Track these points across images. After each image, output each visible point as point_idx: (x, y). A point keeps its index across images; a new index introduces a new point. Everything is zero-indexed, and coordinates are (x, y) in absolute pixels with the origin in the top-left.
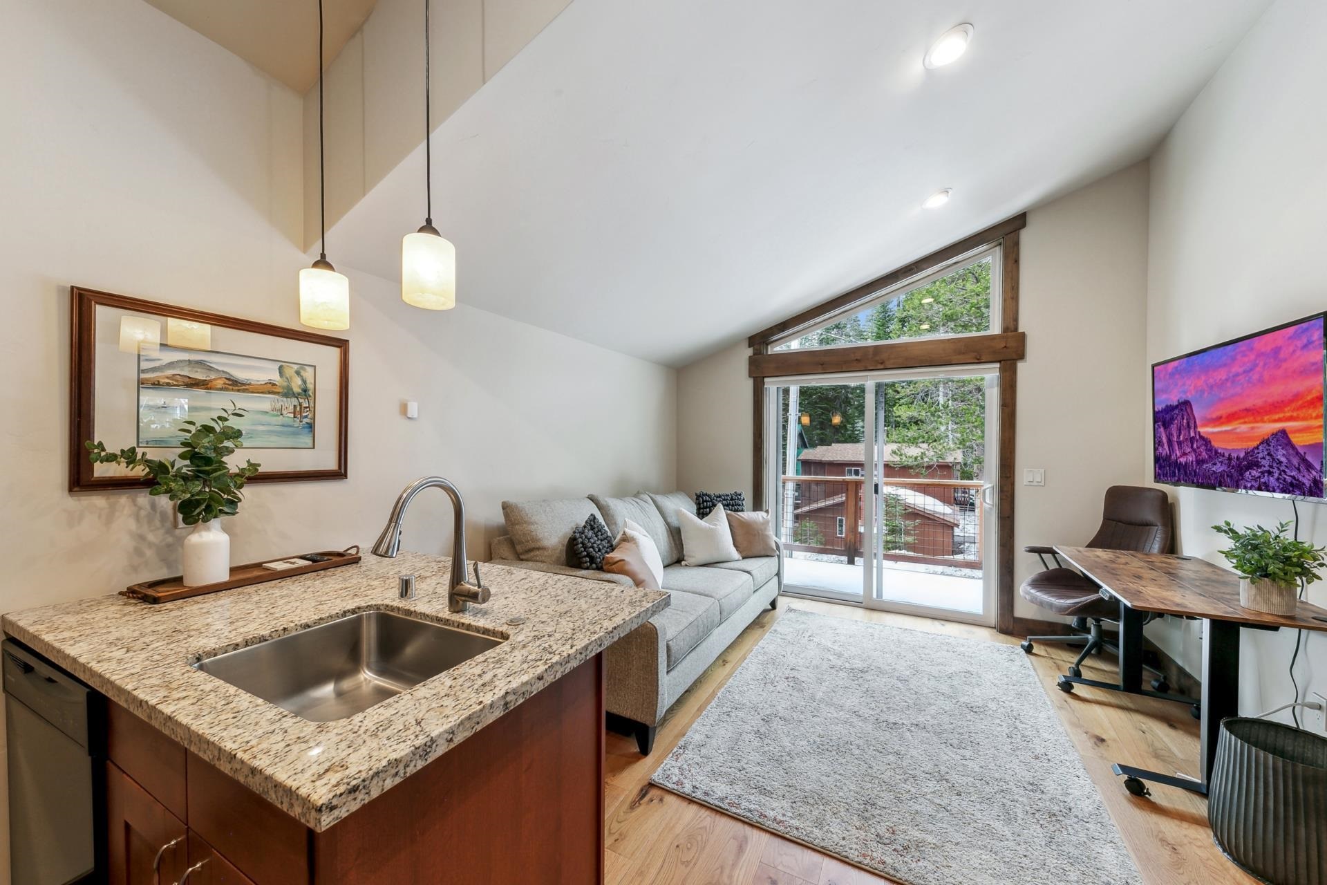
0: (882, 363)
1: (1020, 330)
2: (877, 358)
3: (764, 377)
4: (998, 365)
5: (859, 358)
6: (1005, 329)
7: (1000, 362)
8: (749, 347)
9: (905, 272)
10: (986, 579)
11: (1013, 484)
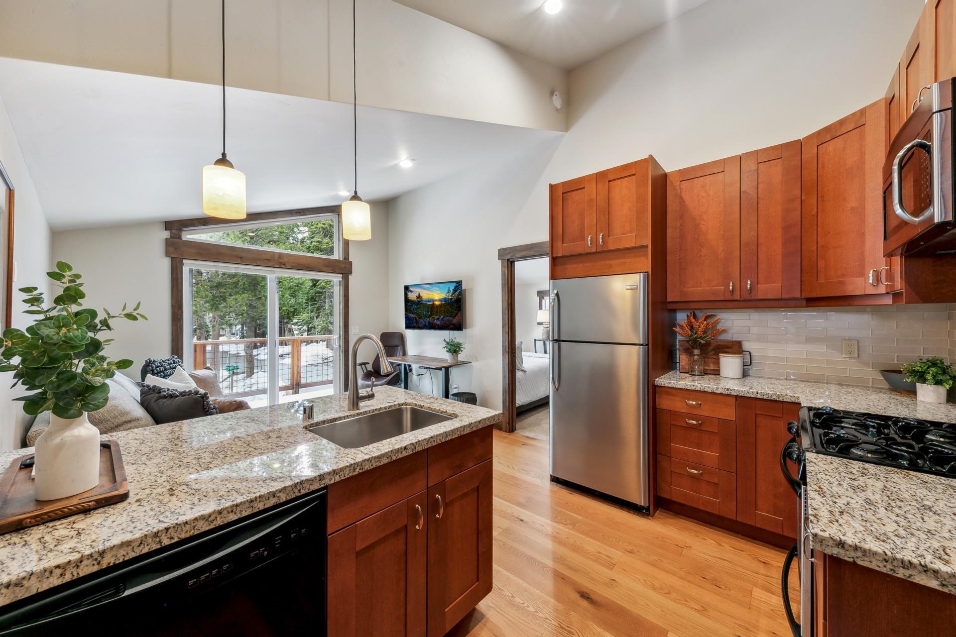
0: (284, 264)
1: (350, 260)
2: (281, 261)
3: (183, 259)
4: (341, 275)
5: (268, 258)
6: (345, 258)
7: (342, 274)
8: (166, 230)
9: (297, 213)
10: (335, 387)
11: (348, 335)
